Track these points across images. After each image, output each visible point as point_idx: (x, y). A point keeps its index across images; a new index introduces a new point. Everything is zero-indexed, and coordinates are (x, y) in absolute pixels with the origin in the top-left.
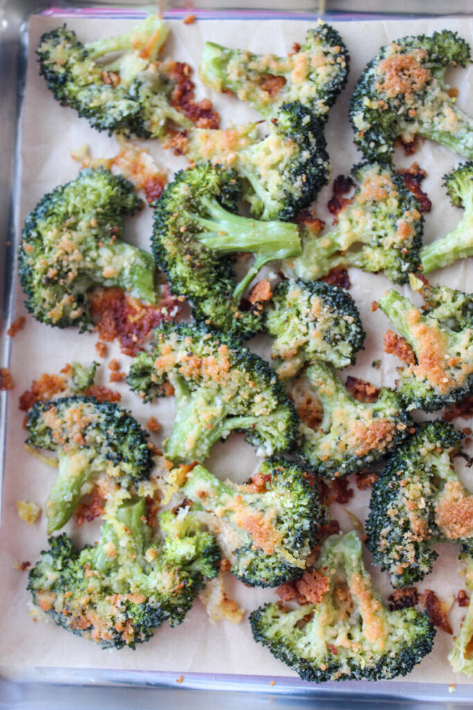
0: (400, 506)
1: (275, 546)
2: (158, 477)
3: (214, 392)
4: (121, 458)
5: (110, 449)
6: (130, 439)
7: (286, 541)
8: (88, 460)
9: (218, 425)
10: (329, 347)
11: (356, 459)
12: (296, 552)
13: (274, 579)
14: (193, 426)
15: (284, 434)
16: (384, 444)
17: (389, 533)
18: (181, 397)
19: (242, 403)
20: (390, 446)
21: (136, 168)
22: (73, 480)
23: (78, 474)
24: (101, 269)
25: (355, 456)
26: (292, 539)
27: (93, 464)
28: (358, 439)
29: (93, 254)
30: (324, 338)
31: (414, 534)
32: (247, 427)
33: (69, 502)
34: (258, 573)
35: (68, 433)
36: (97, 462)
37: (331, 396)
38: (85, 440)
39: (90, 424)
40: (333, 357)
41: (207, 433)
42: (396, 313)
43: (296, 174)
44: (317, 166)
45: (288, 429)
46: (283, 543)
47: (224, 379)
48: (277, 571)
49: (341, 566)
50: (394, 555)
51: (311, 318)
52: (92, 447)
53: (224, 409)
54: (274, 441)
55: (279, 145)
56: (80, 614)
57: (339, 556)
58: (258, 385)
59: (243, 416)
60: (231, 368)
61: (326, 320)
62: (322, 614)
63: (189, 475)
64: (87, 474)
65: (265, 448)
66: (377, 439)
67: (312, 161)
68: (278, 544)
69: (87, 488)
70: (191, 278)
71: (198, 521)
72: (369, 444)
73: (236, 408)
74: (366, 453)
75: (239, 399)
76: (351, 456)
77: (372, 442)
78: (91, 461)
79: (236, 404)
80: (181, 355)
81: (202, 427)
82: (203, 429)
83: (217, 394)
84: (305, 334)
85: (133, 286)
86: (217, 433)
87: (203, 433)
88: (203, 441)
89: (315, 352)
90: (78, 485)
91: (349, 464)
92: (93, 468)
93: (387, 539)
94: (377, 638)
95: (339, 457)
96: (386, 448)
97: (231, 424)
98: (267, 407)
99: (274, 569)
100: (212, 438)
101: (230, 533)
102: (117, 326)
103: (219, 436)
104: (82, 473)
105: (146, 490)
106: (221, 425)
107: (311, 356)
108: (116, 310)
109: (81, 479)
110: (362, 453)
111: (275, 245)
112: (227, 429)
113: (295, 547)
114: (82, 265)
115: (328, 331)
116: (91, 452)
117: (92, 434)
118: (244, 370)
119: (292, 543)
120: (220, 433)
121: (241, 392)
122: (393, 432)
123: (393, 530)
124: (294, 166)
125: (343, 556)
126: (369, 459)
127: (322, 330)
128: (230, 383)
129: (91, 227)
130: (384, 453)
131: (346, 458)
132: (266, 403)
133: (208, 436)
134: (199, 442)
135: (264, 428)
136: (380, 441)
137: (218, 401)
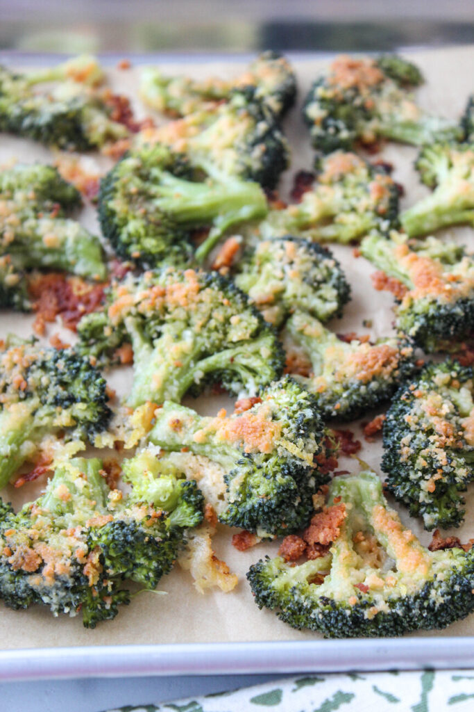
0: (419, 413)
1: (274, 438)
2: (119, 427)
3: (182, 325)
4: (72, 400)
5: (60, 389)
6: (83, 375)
7: (285, 431)
8: (31, 411)
9: (188, 367)
10: (310, 290)
11: (359, 386)
12: (300, 441)
13: (275, 491)
14: (158, 366)
15: (270, 362)
16: (389, 369)
17: (412, 441)
18: (141, 346)
19: (216, 329)
20: (397, 373)
21: (74, 172)
22: (11, 434)
23: (17, 426)
24: (39, 239)
25: (356, 383)
26: (293, 426)
27: (36, 417)
28: (357, 365)
29: (31, 222)
30: (304, 280)
31: (440, 436)
32: (223, 365)
33: (7, 457)
34: (254, 491)
35: (6, 378)
36: (43, 412)
37: (319, 337)
38: (27, 382)
39: (34, 363)
40: (315, 303)
41: (177, 372)
42: (381, 253)
43: (254, 144)
44: (274, 139)
45: (273, 355)
46: (282, 435)
47: (193, 301)
48: (279, 477)
49: (358, 505)
50: (421, 463)
51: (286, 260)
52: (35, 394)
53: (195, 343)
54: (257, 379)
55: (233, 125)
56: (27, 548)
57: (354, 489)
58: (234, 306)
59: (219, 350)
60: (200, 290)
61: (303, 262)
62: (341, 553)
63: (158, 411)
64: (30, 428)
65: (248, 392)
66: (380, 363)
67: (269, 134)
68: (277, 435)
69: (27, 448)
70: (147, 235)
71: (173, 464)
72: (372, 367)
73: (209, 337)
74: (370, 377)
75: (213, 324)
76: (352, 384)
77: (375, 364)
78: (33, 414)
79: (210, 331)
80: (139, 294)
81: (169, 365)
82: (171, 369)
83: (185, 329)
84: (282, 279)
85: (77, 258)
86: (188, 375)
87: (171, 374)
88: (172, 383)
89: (295, 297)
90: (18, 441)
91: (351, 394)
92: (37, 422)
93: (409, 446)
94: (417, 565)
95: (338, 388)
96: (391, 374)
97: (203, 364)
98: (246, 328)
99: (274, 476)
100: (182, 381)
101: (213, 473)
102: (59, 303)
103: (191, 378)
104: (23, 428)
105: (104, 440)
106: (192, 365)
107: (291, 300)
108: (56, 290)
109: (22, 435)
110: (365, 377)
111: (237, 203)
112: (200, 369)
113: (298, 435)
114: (19, 230)
115: (307, 273)
116: (35, 402)
117: (37, 377)
118: (216, 288)
119: (294, 431)
120: (192, 375)
121: (215, 314)
122: (397, 355)
123: (414, 438)
124: (251, 139)
125: (359, 493)
126: (374, 385)
127: (300, 272)
128: (200, 305)
129: (27, 200)
130: (390, 381)
131: (346, 388)
132: (244, 324)
133: (178, 378)
134: (168, 383)
135: (244, 362)
136: (384, 365)
137: (188, 334)
